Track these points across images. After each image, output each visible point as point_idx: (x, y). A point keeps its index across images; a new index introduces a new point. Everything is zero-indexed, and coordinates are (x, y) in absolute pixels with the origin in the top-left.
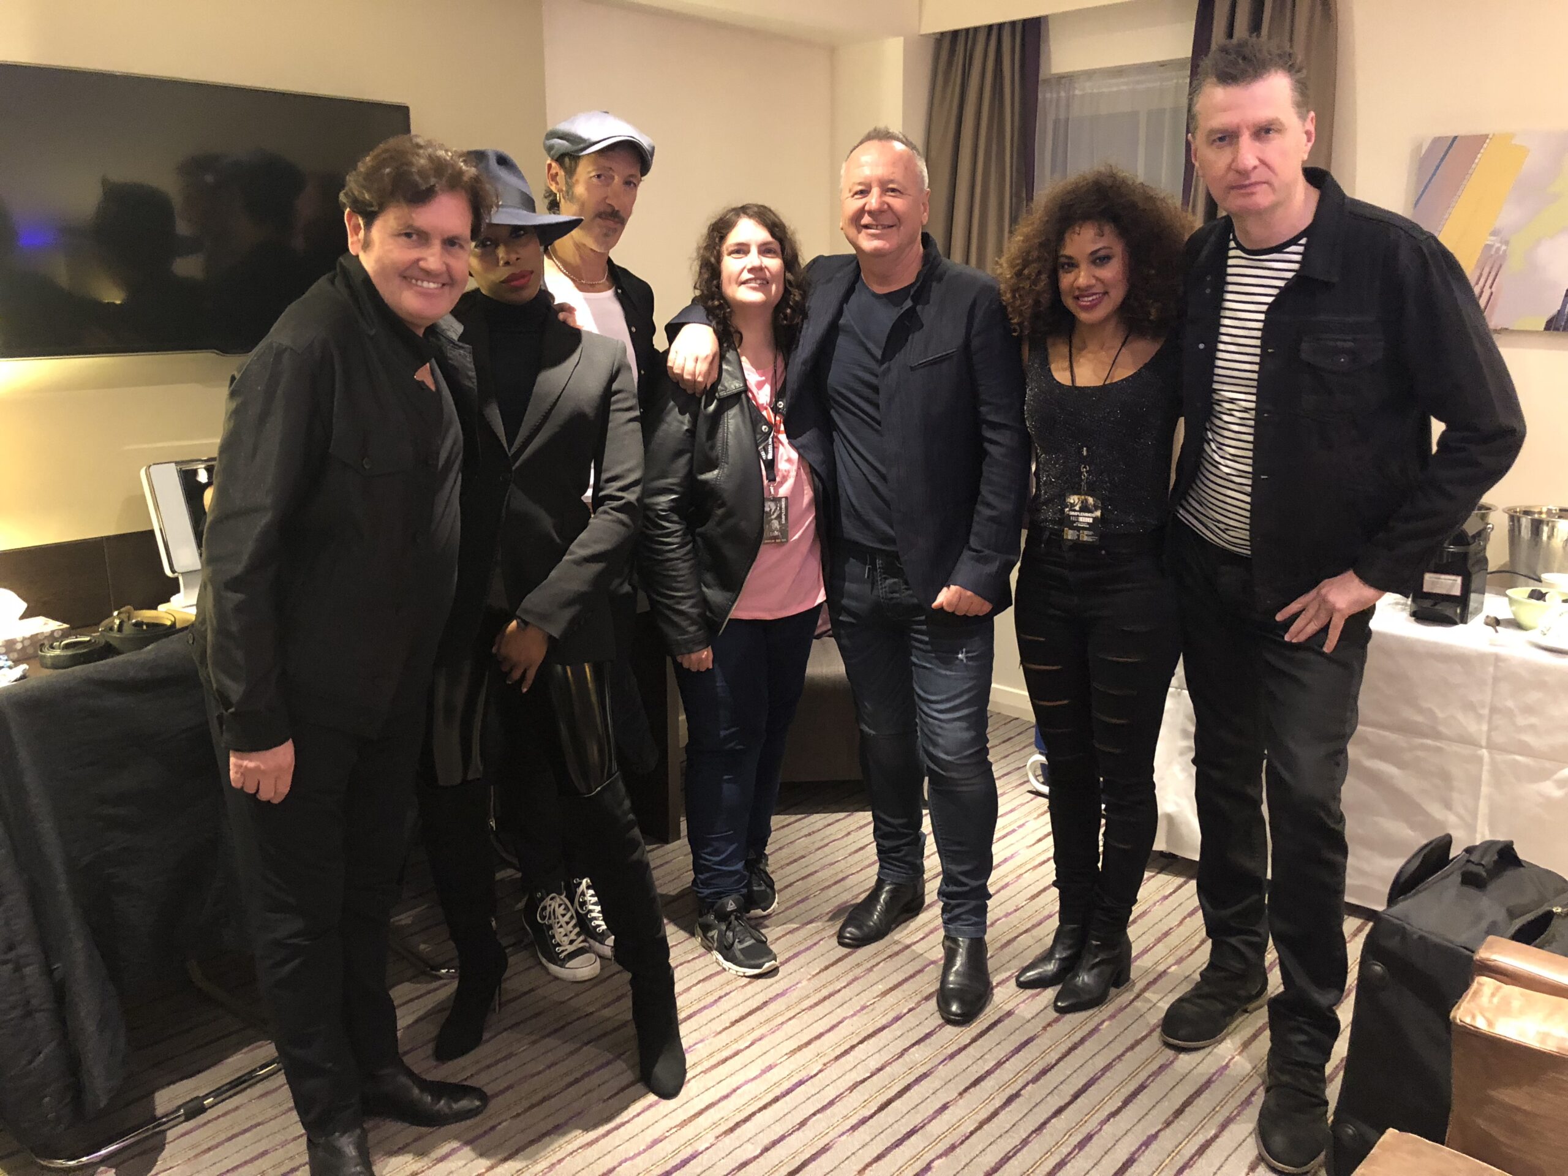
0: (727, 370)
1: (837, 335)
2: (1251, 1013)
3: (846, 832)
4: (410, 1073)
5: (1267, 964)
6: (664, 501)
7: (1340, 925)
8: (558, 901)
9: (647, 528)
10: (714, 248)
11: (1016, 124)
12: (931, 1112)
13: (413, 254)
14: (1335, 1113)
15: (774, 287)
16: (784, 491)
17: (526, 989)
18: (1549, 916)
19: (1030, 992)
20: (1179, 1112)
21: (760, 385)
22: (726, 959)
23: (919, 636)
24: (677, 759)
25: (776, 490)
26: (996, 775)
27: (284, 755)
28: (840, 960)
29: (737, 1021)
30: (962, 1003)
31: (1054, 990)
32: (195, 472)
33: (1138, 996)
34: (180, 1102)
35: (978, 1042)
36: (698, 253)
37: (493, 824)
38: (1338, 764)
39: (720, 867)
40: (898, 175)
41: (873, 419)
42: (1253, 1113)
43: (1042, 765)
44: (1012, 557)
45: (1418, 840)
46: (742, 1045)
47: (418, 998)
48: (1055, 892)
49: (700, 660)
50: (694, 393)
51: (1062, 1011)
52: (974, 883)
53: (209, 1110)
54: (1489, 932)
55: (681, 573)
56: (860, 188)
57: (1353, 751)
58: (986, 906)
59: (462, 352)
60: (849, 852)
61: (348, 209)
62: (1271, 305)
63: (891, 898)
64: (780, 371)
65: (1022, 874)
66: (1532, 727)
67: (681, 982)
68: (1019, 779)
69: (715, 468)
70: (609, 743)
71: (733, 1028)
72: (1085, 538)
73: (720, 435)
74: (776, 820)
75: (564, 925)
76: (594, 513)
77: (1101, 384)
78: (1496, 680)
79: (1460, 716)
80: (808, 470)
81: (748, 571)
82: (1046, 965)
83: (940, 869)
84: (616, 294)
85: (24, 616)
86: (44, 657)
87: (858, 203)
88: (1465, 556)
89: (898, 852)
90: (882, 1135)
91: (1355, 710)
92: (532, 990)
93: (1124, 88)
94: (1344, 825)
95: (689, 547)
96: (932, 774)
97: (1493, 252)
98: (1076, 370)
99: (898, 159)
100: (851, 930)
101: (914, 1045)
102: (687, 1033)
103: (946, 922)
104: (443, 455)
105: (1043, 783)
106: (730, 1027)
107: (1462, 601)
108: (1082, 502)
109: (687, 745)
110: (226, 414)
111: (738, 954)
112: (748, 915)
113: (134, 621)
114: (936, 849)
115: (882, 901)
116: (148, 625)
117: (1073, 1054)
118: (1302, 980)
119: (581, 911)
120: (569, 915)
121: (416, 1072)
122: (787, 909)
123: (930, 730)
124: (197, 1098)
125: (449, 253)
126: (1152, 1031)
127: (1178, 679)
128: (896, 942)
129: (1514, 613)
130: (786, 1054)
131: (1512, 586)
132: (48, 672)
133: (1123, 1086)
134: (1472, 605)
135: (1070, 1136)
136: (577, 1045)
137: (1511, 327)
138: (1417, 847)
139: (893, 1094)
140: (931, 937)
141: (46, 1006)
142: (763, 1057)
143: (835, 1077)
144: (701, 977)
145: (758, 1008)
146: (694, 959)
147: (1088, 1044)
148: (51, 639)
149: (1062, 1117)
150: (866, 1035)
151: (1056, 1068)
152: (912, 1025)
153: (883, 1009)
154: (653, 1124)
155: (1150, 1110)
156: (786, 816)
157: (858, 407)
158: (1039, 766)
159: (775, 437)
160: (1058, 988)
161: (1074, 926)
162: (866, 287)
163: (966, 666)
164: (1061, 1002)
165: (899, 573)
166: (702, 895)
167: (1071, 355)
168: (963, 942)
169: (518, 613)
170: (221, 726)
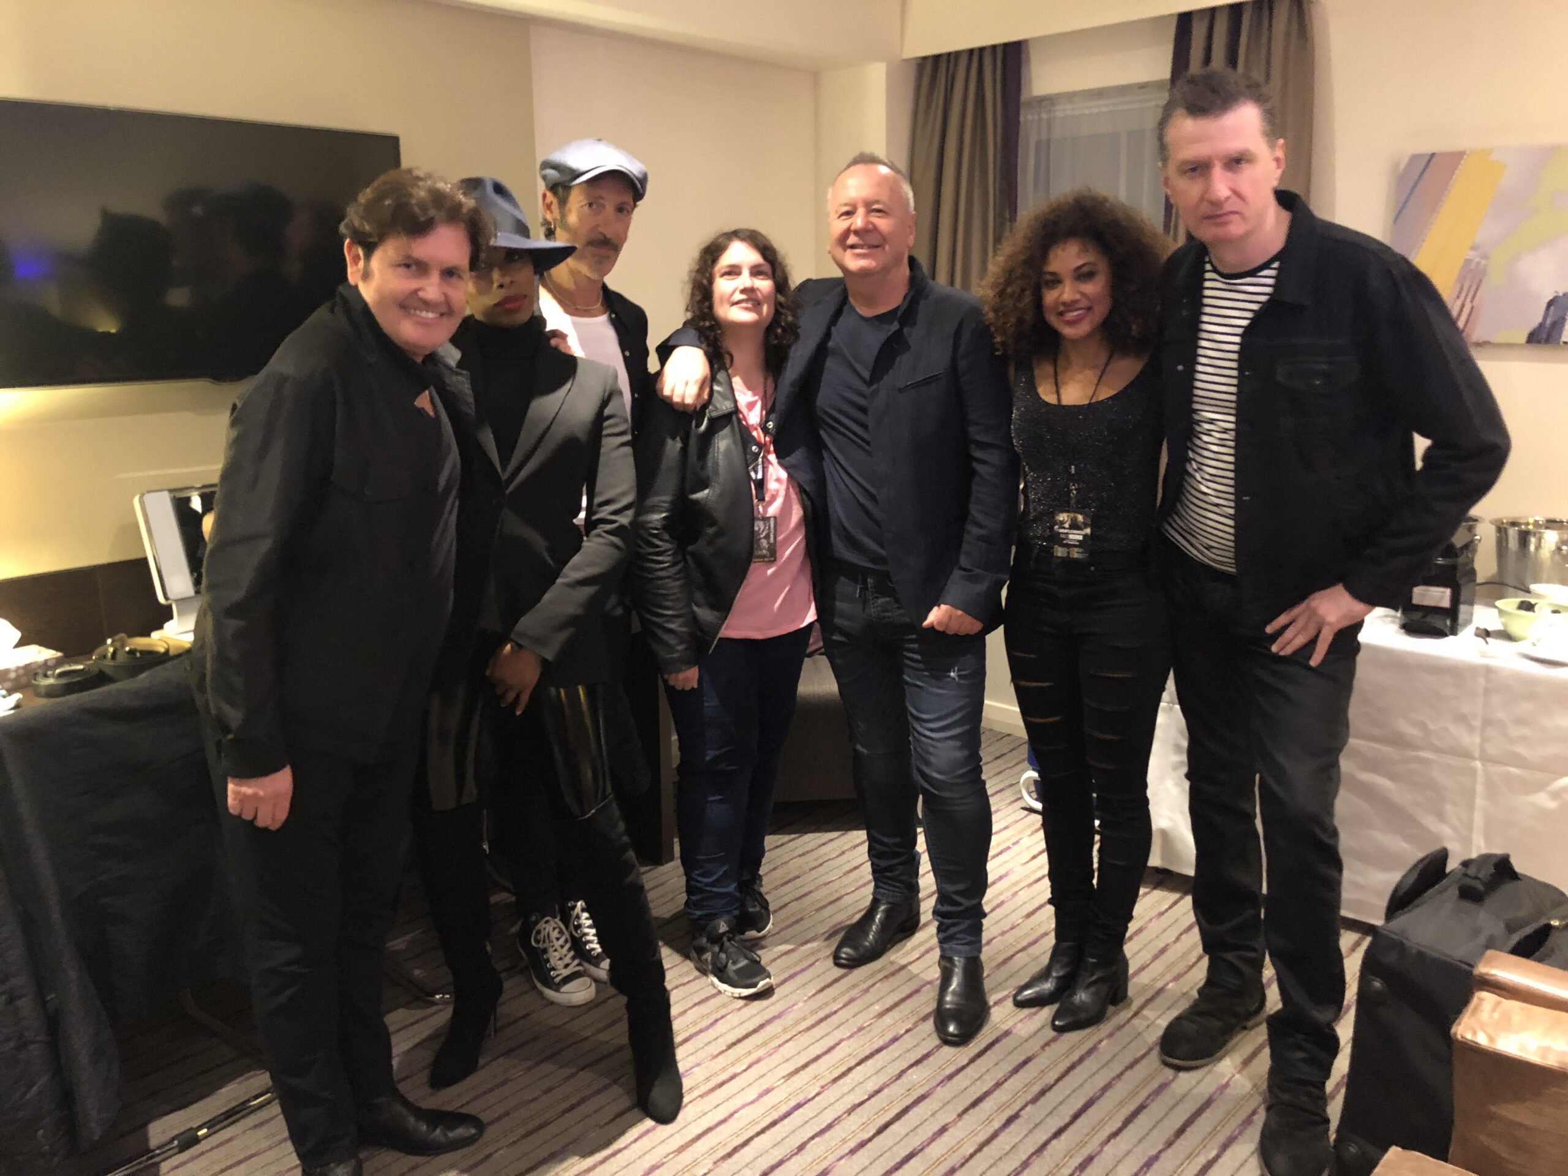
0: (718, 392)
1: (826, 357)
2: (1251, 1029)
3: (840, 852)
4: (406, 1103)
5: (1264, 980)
6: (657, 517)
7: (1337, 941)
8: (553, 924)
9: (640, 547)
10: (707, 270)
11: (999, 142)
12: (930, 1134)
13: (412, 284)
15: (765, 308)
16: (773, 510)
17: (521, 1014)
18: (1548, 928)
19: (1026, 1011)
20: (1181, 1132)
21: (751, 406)
22: (722, 981)
23: (911, 655)
24: (669, 778)
25: (765, 509)
26: (989, 792)
27: (282, 782)
28: (836, 980)
29: (734, 1044)
30: (960, 1024)
31: (1051, 1010)
32: (188, 500)
33: (1136, 1014)
34: (176, 1132)
35: (976, 1063)
38: (1330, 779)
39: (711, 889)
40: (884, 196)
41: (863, 439)
43: (1036, 781)
44: (1001, 576)
45: (1414, 853)
46: (739, 1068)
47: (412, 1024)
48: (1050, 909)
49: (687, 678)
50: (684, 415)
51: (1060, 1030)
52: (967, 903)
53: (203, 1142)
54: (1487, 946)
55: (671, 592)
56: (846, 209)
57: (1346, 764)
58: (981, 925)
59: (460, 378)
60: (844, 871)
61: (347, 241)
62: (1247, 329)
63: (886, 918)
64: (770, 391)
65: (1017, 892)
66: (1523, 739)
67: (677, 1006)
69: (706, 487)
70: (603, 765)
71: (730, 1051)
72: (1076, 556)
73: (710, 456)
74: (770, 841)
75: (559, 948)
76: (587, 536)
77: (1087, 402)
78: (1487, 691)
79: (1452, 728)
80: (798, 490)
81: (738, 590)
82: (1043, 984)
83: (934, 888)
84: (611, 320)
85: (18, 645)
86: (37, 686)
87: (844, 224)
88: (1454, 567)
89: (891, 871)
90: (881, 1159)
91: (1347, 725)
92: (527, 1015)
93: (1104, 109)
94: (1338, 838)
95: (680, 566)
96: (926, 793)
97: (1473, 267)
98: (1062, 391)
99: (883, 181)
100: (847, 951)
101: (911, 1066)
102: (683, 1055)
103: (941, 942)
105: (1036, 800)
106: (726, 1050)
107: (1452, 613)
108: (1072, 520)
109: (679, 766)
110: (227, 441)
111: (732, 974)
112: (741, 936)
113: (127, 649)
114: (930, 868)
115: (877, 920)
116: (141, 652)
117: (1071, 1074)
118: (1299, 996)
119: (576, 935)
120: (563, 939)
121: (411, 1100)
122: (782, 930)
123: (921, 748)
124: (191, 1129)
125: (447, 283)
126: (1150, 1050)
127: (1170, 694)
128: (892, 963)
129: (1504, 625)
130: (784, 1077)
131: (1501, 597)
132: (43, 701)
133: (1123, 1106)
134: (1462, 617)
135: (1071, 1157)
136: (573, 1070)
137: (1493, 340)
138: (1412, 862)
139: (892, 1116)
140: (928, 957)
141: (38, 1038)
142: (760, 1081)
143: (833, 1100)
144: (696, 1000)
145: (755, 1031)
146: (689, 982)
147: (1087, 1063)
148: (45, 668)
149: (1063, 1137)
150: (863, 1057)
151: (1055, 1088)
152: (909, 1046)
153: (880, 1030)
154: (650, 1150)
155: (1151, 1130)
156: (780, 836)
157: (848, 428)
158: (1032, 782)
159: (764, 457)
160: (1055, 1007)
161: (1070, 944)
162: (853, 309)
163: (959, 685)
164: (1060, 1021)
165: (890, 592)
166: (694, 917)
167: (1056, 373)
168: (959, 961)
169: (513, 636)
170: (219, 752)
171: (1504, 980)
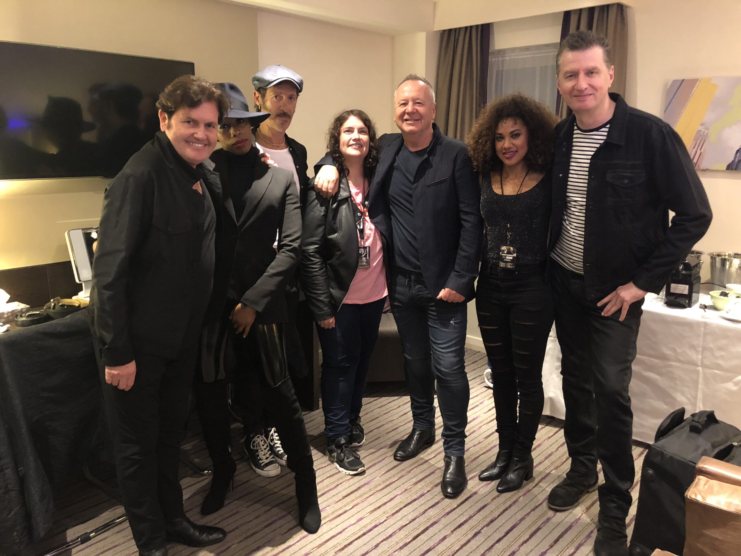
0: (342, 187)
1: (393, 171)
2: (591, 493)
3: (398, 406)
4: (188, 520)
5: (598, 470)
6: (312, 248)
7: (630, 451)
8: (261, 438)
9: (304, 261)
10: (337, 129)
11: (479, 72)
12: (438, 540)
13: (192, 131)
14: (631, 542)
15: (364, 149)
16: (368, 243)
17: (246, 481)
18: (731, 447)
20: (556, 541)
21: (357, 194)
22: (340, 466)
23: (432, 313)
24: (317, 370)
25: (364, 243)
26: (469, 379)
27: (131, 368)
28: (395, 467)
29: (346, 496)
30: (453, 488)
32: (91, 234)
33: (536, 485)
34: (79, 535)
35: (461, 507)
36: (329, 131)
37: (230, 401)
38: (626, 374)
39: (337, 422)
40: (422, 97)
41: (409, 210)
44: (474, 275)
45: (668, 410)
46: (347, 508)
47: (193, 485)
48: (497, 435)
49: (329, 323)
50: (327, 198)
51: (501, 492)
52: (459, 430)
53: (92, 539)
54: (703, 455)
55: (320, 282)
56: (403, 102)
57: (635, 367)
58: (464, 441)
59: (215, 176)
60: (400, 415)
61: (160, 110)
62: (593, 156)
63: (419, 437)
64: (366, 188)
65: (482, 426)
66: (722, 357)
67: (319, 478)
68: (480, 380)
69: (336, 232)
70: (284, 363)
71: (344, 500)
72: (509, 267)
73: (338, 217)
74: (365, 400)
76: (278, 252)
77: (516, 194)
78: (705, 334)
79: (688, 351)
80: (379, 234)
81: (351, 281)
82: (493, 470)
83: (442, 424)
84: (290, 151)
85: (8, 302)
86: (17, 321)
87: (402, 109)
88: (690, 275)
89: (423, 415)
91: (635, 348)
92: (248, 481)
93: (529, 56)
94: (631, 402)
95: (324, 269)
96: (438, 378)
97: (701, 134)
98: (504, 188)
99: (421, 89)
100: (400, 453)
101: (430, 508)
103: (445, 449)
104: (206, 225)
105: (491, 383)
106: (342, 499)
107: (689, 297)
108: (508, 250)
109: (322, 364)
110: (103, 206)
111: (346, 464)
112: (351, 446)
113: (60, 304)
114: (440, 414)
115: (415, 439)
116: (67, 306)
117: (506, 512)
118: (613, 477)
119: (271, 443)
120: (266, 445)
121: (192, 521)
122: (370, 442)
123: (436, 357)
124: (87, 533)
125: (207, 130)
126: (543, 501)
128: (422, 459)
129: (713, 303)
130: (369, 512)
131: (712, 290)
132: (18, 328)
133: (529, 529)
134: (694, 299)
135: (505, 552)
136: (270, 508)
137: (711, 168)
138: (668, 414)
139: (420, 531)
140: (438, 456)
141: (15, 488)
142: (358, 514)
143: (392, 523)
144: (328, 475)
145: (356, 490)
146: (325, 466)
147: (513, 508)
148: (21, 312)
149: (501, 543)
150: (407, 503)
151: (498, 519)
152: (429, 498)
153: (415, 491)
154: (305, 546)
155: (542, 540)
156: (370, 398)
157: (403, 204)
158: (490, 374)
159: (364, 218)
160: (498, 481)
161: (505, 451)
162: (407, 148)
163: (454, 327)
164: (501, 488)
165: (422, 283)
166: (329, 436)
167: (501, 180)
168: (453, 458)
169: (241, 300)
170: (101, 354)
171: (710, 470)
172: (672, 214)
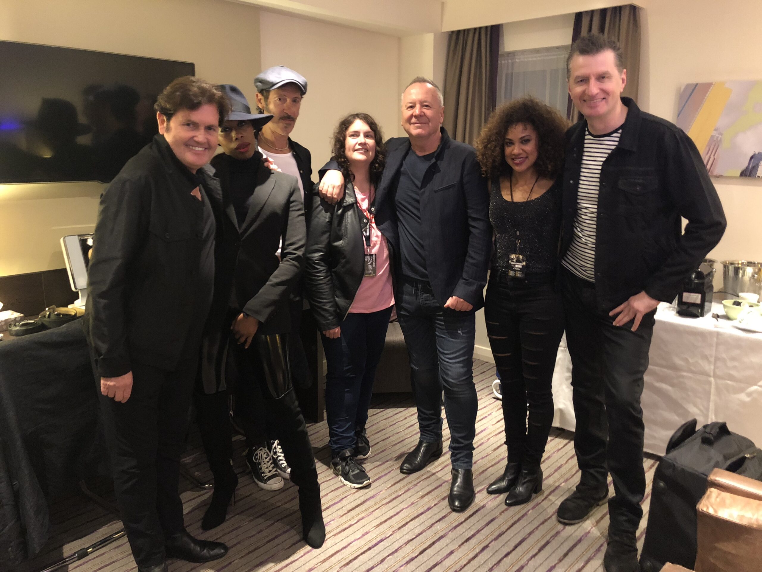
0: (348, 193)
1: (400, 176)
2: (601, 506)
3: (404, 418)
4: (189, 536)
5: (608, 482)
6: (317, 255)
7: (641, 463)
8: (263, 450)
9: (308, 268)
10: (342, 133)
11: (488, 77)
12: (445, 555)
13: (191, 134)
14: (641, 556)
15: (371, 153)
16: (374, 250)
17: (247, 494)
18: (743, 459)
19: (493, 496)
20: (566, 555)
21: (363, 200)
22: (345, 479)
23: (439, 322)
25: (371, 250)
26: (477, 390)
27: (127, 379)
28: (401, 480)
29: (351, 510)
30: (461, 501)
32: (86, 240)
33: (546, 498)
34: (76, 550)
35: (468, 521)
36: (334, 135)
38: (638, 386)
39: (342, 434)
40: (429, 99)
41: (417, 217)
42: (601, 556)
43: (500, 385)
44: (483, 283)
45: (679, 421)
46: (353, 522)
47: (194, 499)
48: (506, 447)
49: (335, 333)
50: (332, 204)
51: (509, 505)
52: (466, 443)
53: (90, 555)
54: (715, 467)
55: (325, 291)
56: (411, 105)
58: (472, 454)
59: (215, 182)
60: (406, 427)
61: (158, 112)
62: (604, 162)
63: (426, 450)
64: (372, 194)
65: (490, 438)
66: (735, 367)
67: (323, 491)
68: (489, 391)
69: (341, 240)
70: (288, 373)
71: (349, 514)
72: (518, 275)
73: (344, 224)
74: (370, 412)
76: (282, 261)
77: (525, 201)
78: (718, 344)
79: (700, 361)
80: (386, 241)
81: (357, 290)
82: (501, 483)
83: (450, 436)
84: (293, 155)
86: (11, 330)
87: (410, 112)
88: (703, 284)
89: (430, 427)
90: (421, 567)
91: (647, 358)
92: (250, 495)
93: (539, 58)
94: (642, 414)
95: (328, 279)
96: (446, 389)
97: (715, 139)
98: (514, 195)
99: (428, 91)
100: (407, 465)
101: (437, 522)
103: (452, 462)
104: (205, 232)
105: (500, 394)
106: (347, 513)
107: (701, 306)
108: (517, 258)
109: (327, 374)
110: (99, 212)
111: (351, 477)
112: (356, 458)
113: (56, 313)
114: (448, 426)
115: (422, 451)
116: (63, 315)
117: (514, 526)
118: (624, 490)
119: (274, 456)
120: (269, 458)
121: (192, 536)
122: (375, 455)
123: (444, 367)
124: (84, 548)
125: (208, 133)
128: (428, 472)
129: (726, 312)
130: (375, 526)
131: (725, 299)
132: (14, 338)
133: (539, 542)
134: (706, 308)
135: (513, 566)
136: (272, 522)
137: (724, 175)
138: (680, 425)
139: (427, 546)
140: (446, 469)
141: (10, 503)
142: (363, 528)
143: (398, 538)
144: (333, 489)
145: (361, 504)
146: (330, 480)
147: (521, 521)
148: (15, 322)
149: (509, 557)
150: (413, 517)
151: (506, 533)
152: (436, 512)
153: (422, 504)
154: (309, 561)
155: (551, 554)
156: (375, 410)
157: (409, 210)
158: (498, 385)
159: (370, 225)
160: (507, 494)
161: (514, 463)
162: (414, 153)
163: (462, 337)
164: (509, 501)
165: (429, 291)
166: (334, 448)
167: (511, 187)
168: (461, 471)
169: (244, 310)
170: (97, 365)
171: (722, 482)
172: (685, 222)
